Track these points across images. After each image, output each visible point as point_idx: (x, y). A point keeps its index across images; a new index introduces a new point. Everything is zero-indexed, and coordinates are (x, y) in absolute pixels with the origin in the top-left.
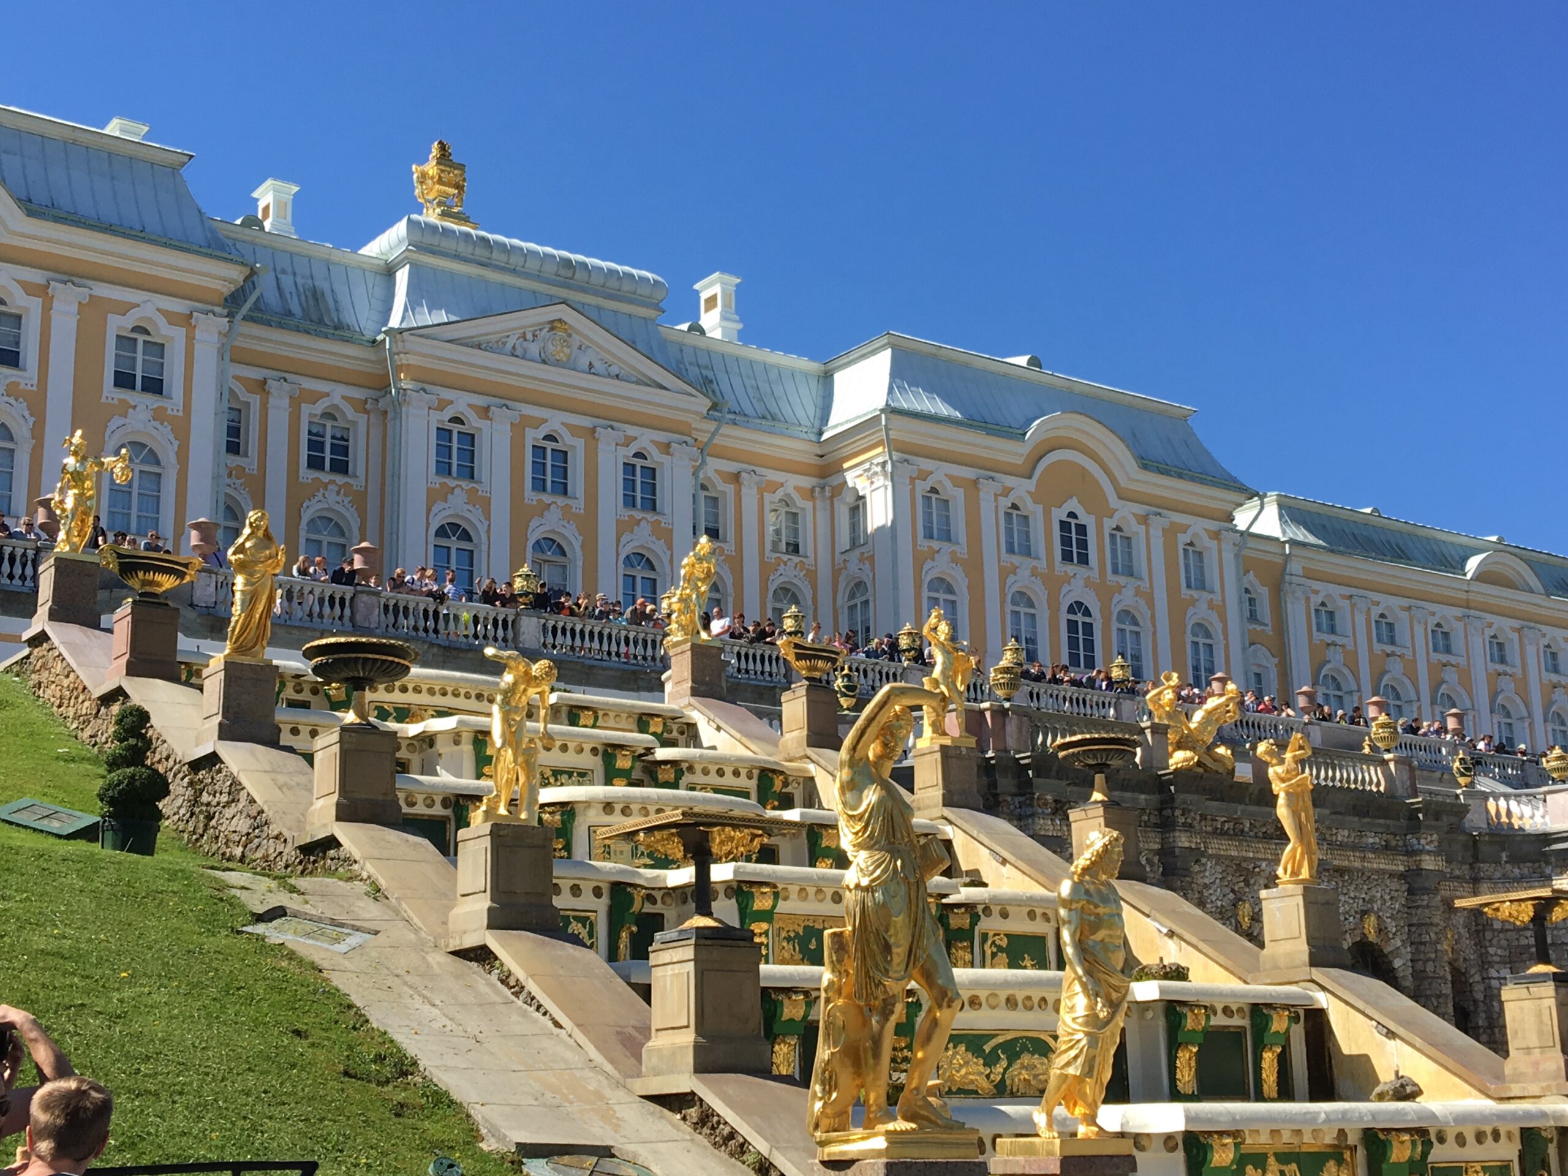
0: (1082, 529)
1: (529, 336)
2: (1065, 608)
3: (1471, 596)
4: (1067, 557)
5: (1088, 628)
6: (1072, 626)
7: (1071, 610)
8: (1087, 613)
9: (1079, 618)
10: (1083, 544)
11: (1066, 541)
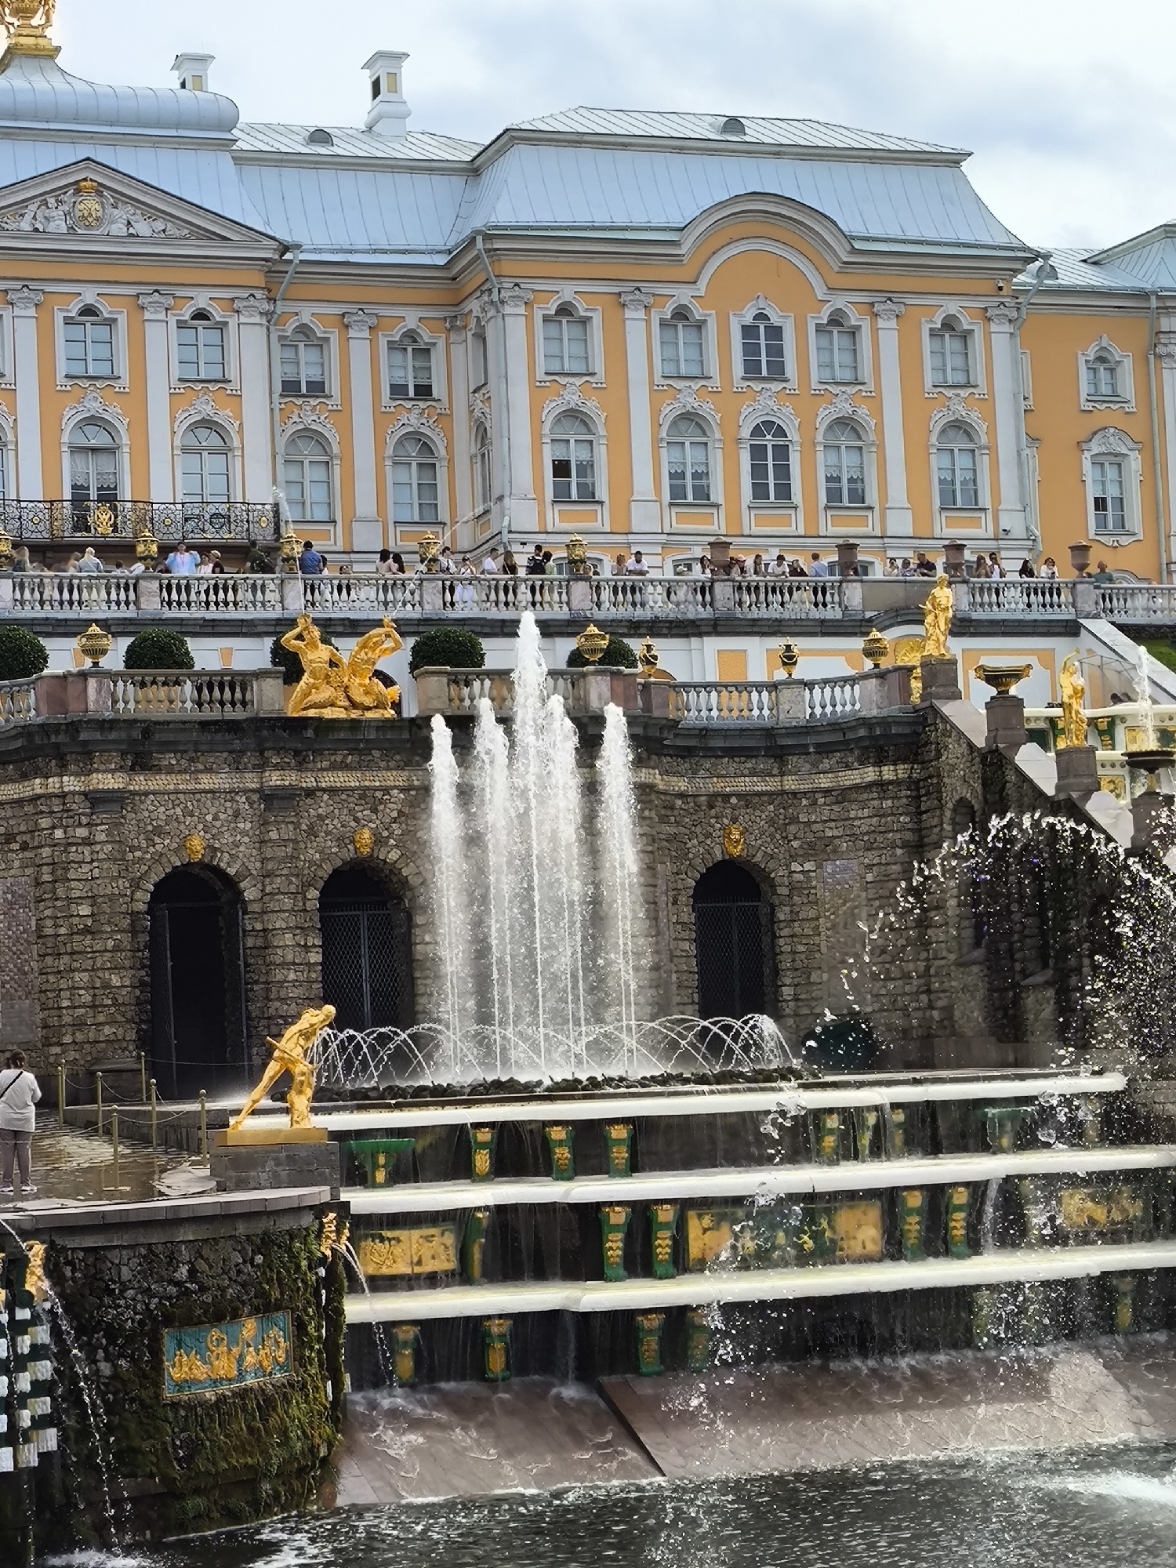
0: (775, 332)
1: (52, 201)
2: (746, 433)
4: (752, 369)
5: (782, 452)
6: (758, 452)
7: (757, 431)
8: (781, 432)
9: (769, 440)
10: (776, 351)
11: (751, 350)
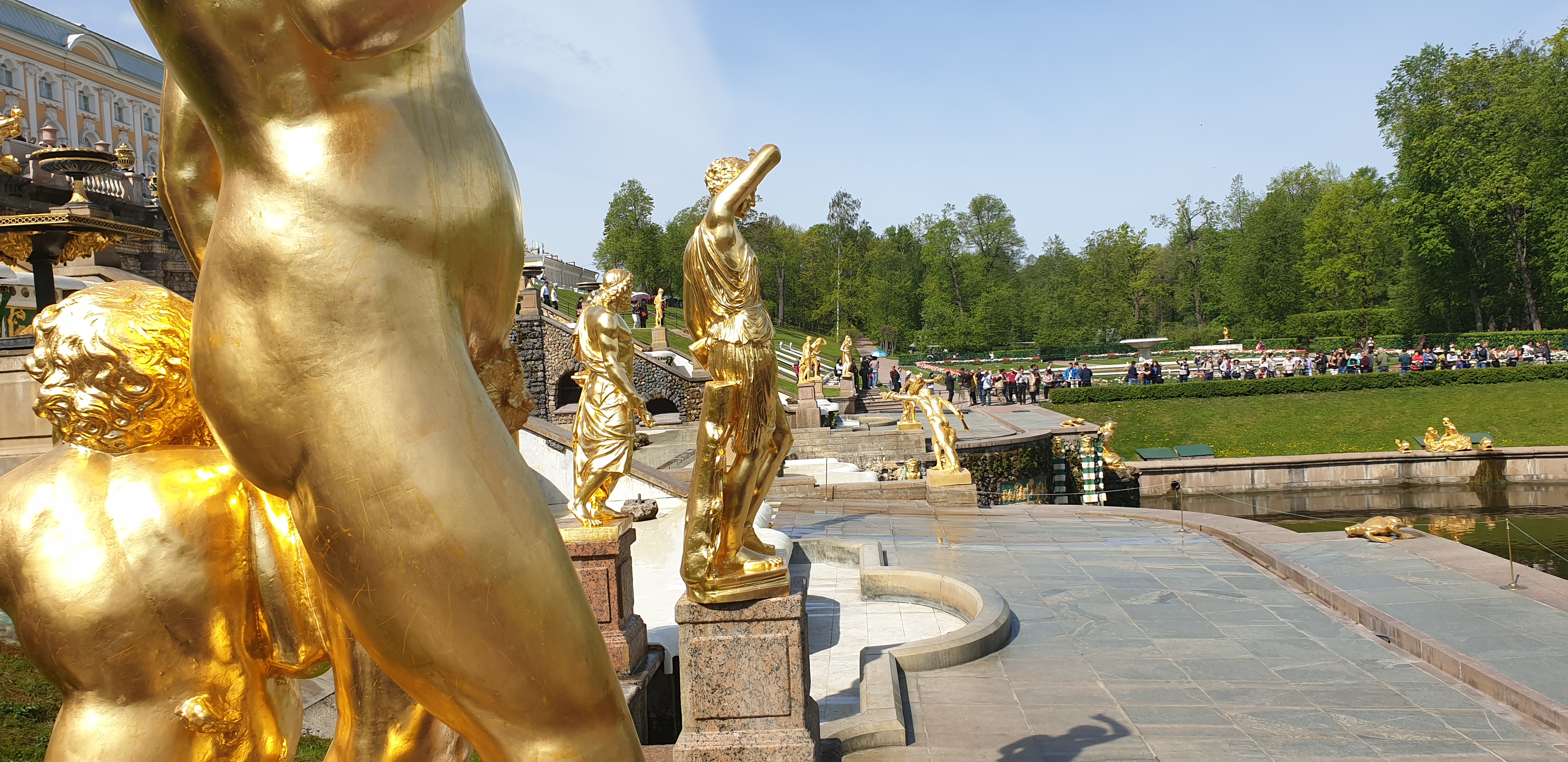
3: (67, 62)
